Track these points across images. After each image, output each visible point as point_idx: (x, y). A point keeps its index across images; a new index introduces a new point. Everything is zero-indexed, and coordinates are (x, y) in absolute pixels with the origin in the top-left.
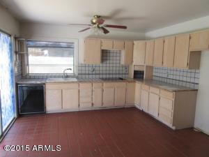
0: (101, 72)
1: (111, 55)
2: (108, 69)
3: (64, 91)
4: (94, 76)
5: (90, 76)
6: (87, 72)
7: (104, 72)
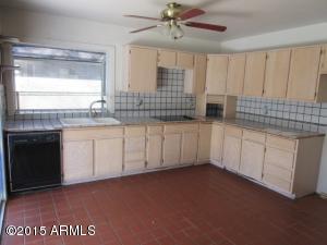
0: (153, 106)
1: (170, 76)
2: (164, 100)
3: (96, 142)
4: (142, 113)
5: (136, 114)
6: (130, 107)
7: (158, 106)
